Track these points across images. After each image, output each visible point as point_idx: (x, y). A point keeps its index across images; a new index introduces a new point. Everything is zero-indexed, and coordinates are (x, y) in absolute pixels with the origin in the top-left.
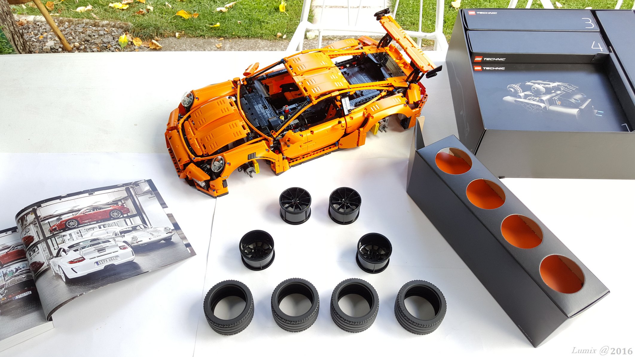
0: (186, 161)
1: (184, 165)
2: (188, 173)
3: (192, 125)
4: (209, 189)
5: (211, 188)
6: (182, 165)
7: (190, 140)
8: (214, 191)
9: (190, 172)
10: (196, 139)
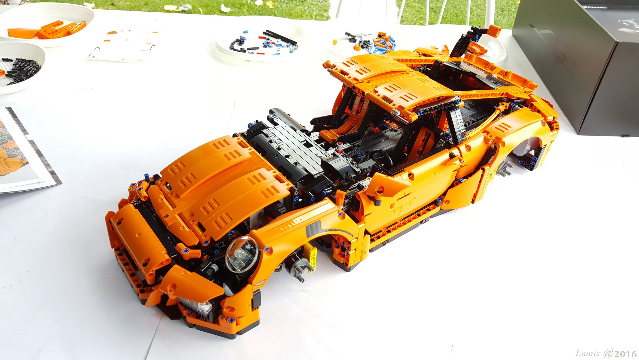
0: (162, 263)
1: (156, 271)
2: (169, 288)
3: (167, 190)
4: (220, 319)
5: (224, 316)
6: (154, 272)
7: (166, 219)
8: (232, 321)
9: (174, 286)
10: (179, 215)
